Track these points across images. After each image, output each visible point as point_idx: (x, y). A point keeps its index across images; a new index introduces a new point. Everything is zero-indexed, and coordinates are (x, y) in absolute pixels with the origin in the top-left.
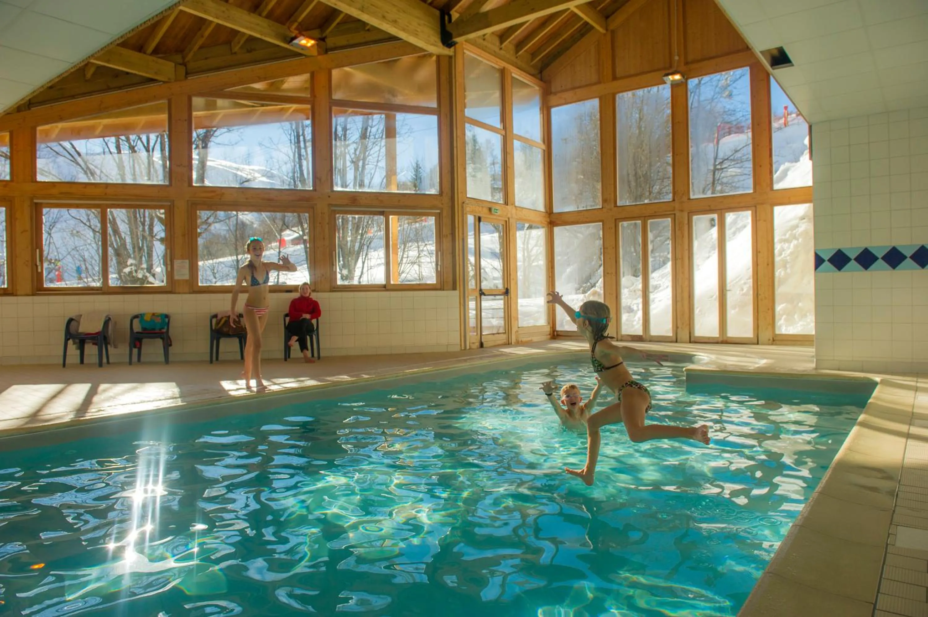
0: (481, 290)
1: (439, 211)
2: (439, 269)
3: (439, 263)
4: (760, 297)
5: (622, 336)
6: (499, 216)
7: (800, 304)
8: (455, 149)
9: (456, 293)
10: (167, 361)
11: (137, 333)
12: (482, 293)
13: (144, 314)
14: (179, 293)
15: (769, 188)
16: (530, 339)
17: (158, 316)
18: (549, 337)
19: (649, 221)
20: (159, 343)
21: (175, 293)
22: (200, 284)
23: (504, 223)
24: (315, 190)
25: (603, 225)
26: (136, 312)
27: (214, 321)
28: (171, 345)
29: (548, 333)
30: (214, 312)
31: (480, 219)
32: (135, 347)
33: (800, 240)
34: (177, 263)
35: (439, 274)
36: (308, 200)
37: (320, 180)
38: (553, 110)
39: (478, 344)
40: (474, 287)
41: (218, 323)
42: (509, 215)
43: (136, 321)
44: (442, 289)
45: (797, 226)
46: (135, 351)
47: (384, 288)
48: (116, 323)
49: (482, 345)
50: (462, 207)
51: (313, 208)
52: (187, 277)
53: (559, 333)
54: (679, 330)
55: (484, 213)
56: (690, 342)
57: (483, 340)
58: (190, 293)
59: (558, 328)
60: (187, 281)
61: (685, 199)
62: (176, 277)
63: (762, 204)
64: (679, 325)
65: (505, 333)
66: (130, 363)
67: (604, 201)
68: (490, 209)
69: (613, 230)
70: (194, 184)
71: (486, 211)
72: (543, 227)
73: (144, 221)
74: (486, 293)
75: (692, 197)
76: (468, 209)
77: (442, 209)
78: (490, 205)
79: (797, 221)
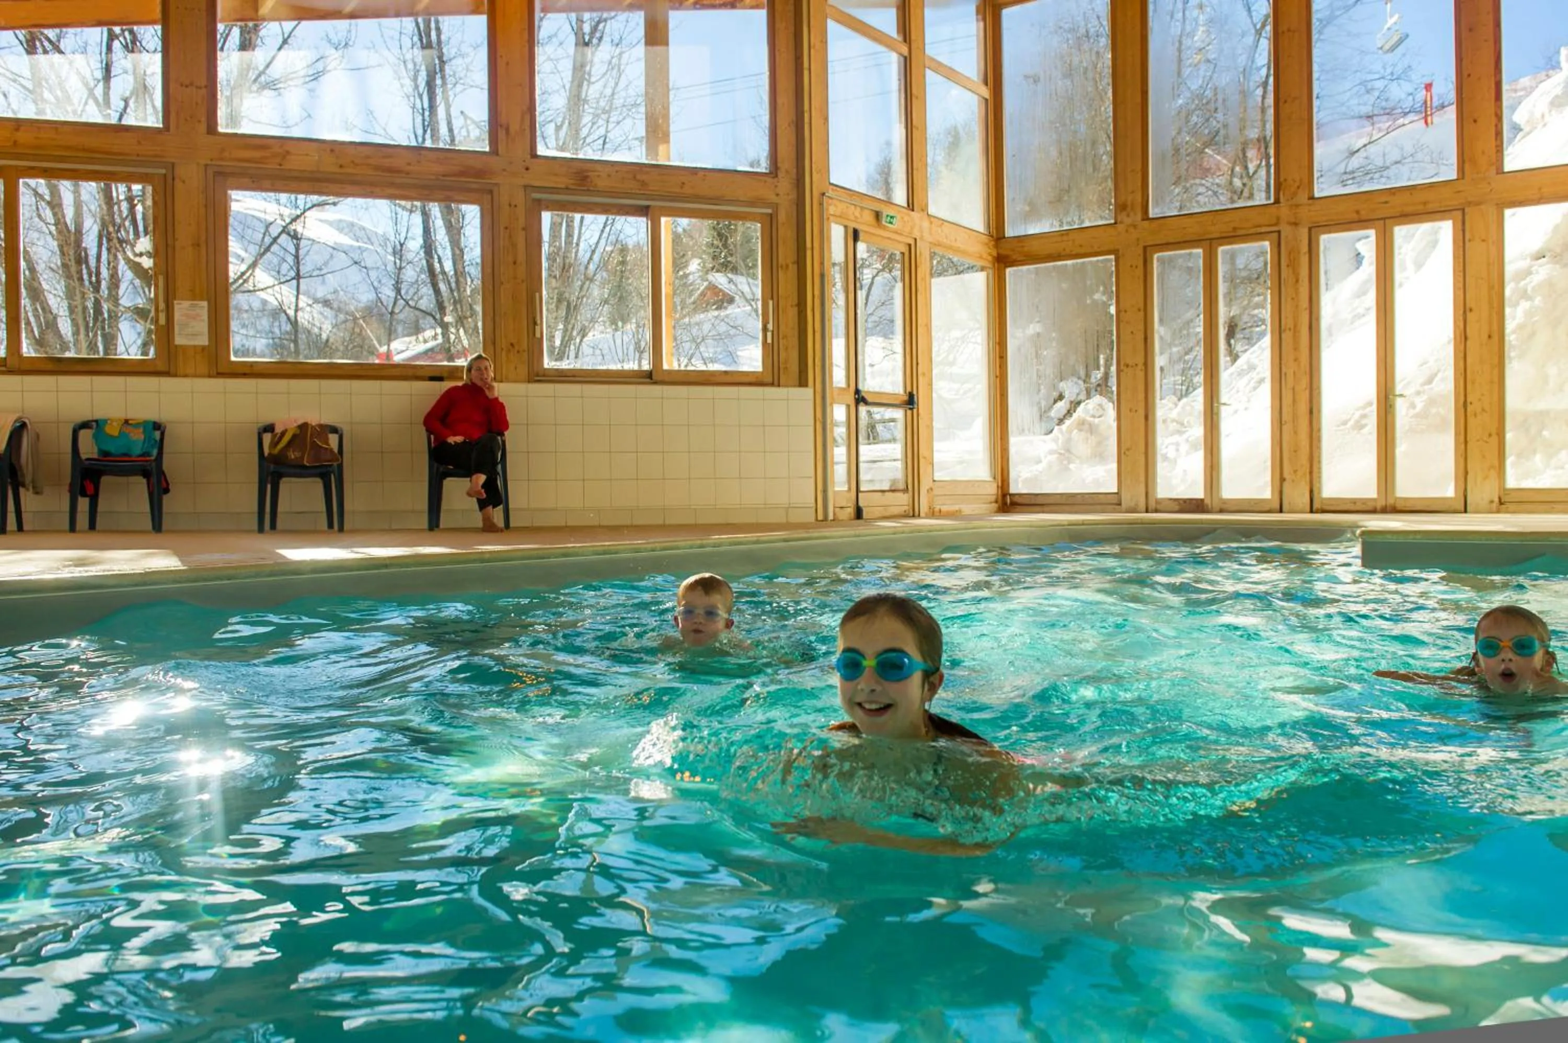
0: (857, 391)
1: (769, 211)
2: (769, 340)
3: (770, 326)
4: (1470, 408)
5: (1158, 501)
6: (896, 232)
7: (1545, 433)
8: (806, 73)
9: (808, 392)
10: (157, 526)
11: (88, 459)
12: (860, 399)
13: (105, 421)
14: (186, 376)
15: (1493, 170)
16: (956, 508)
17: (138, 425)
18: (995, 506)
19: (1221, 249)
20: (139, 484)
21: (175, 375)
22: (233, 358)
23: (905, 249)
24: (494, 150)
25: (1117, 260)
26: (87, 416)
27: (267, 438)
28: (167, 490)
29: (993, 498)
30: (267, 418)
31: (856, 235)
32: (84, 494)
33: (1538, 301)
34: (181, 308)
35: (770, 350)
36: (480, 173)
37: (507, 130)
38: (1007, 13)
39: (851, 511)
40: (843, 384)
41: (274, 444)
42: (916, 234)
43: (85, 436)
44: (775, 383)
45: (1528, 272)
46: (83, 504)
47: (648, 377)
48: (38, 436)
49: (859, 514)
50: (821, 204)
51: (491, 192)
52: (204, 341)
53: (1016, 499)
54: (1286, 485)
55: (864, 222)
56: (1311, 511)
57: (861, 504)
58: (210, 376)
59: (1013, 490)
60: (203, 348)
61: (1302, 198)
62: (179, 340)
63: (1478, 204)
64: (1286, 475)
65: (906, 490)
66: (73, 529)
67: (1121, 207)
68: (878, 215)
69: (1140, 272)
70: (221, 129)
71: (869, 217)
72: (982, 269)
73: (98, 282)
74: (869, 399)
75: (1317, 195)
76: (832, 210)
77: (775, 207)
78: (877, 206)
79: (1528, 260)
